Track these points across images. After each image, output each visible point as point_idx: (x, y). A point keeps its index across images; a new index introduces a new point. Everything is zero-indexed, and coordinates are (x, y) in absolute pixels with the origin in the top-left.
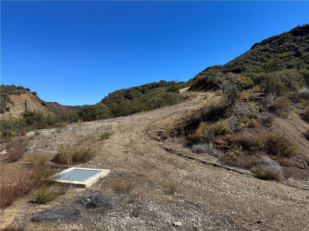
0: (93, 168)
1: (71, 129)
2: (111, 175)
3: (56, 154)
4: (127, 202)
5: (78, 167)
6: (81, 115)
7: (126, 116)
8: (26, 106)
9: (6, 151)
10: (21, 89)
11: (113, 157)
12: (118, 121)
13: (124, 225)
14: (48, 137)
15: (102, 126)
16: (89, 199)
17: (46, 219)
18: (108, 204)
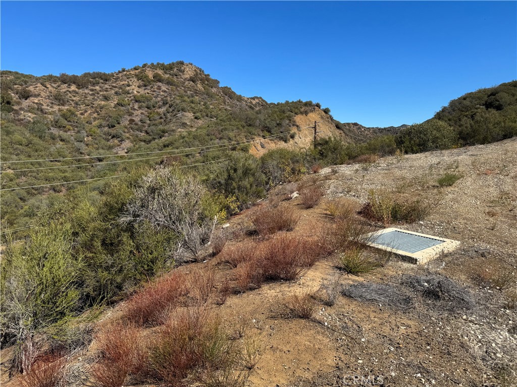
0: (427, 233)
1: (383, 165)
2: (462, 252)
3: (365, 204)
4: (500, 305)
5: (401, 229)
6: (400, 143)
7: (489, 143)
8: (315, 130)
9: (297, 194)
10: (310, 105)
11: (464, 219)
12: (471, 153)
13: (499, 344)
14: (349, 178)
15: (439, 163)
16: (427, 283)
17: (361, 296)
18: (463, 300)
